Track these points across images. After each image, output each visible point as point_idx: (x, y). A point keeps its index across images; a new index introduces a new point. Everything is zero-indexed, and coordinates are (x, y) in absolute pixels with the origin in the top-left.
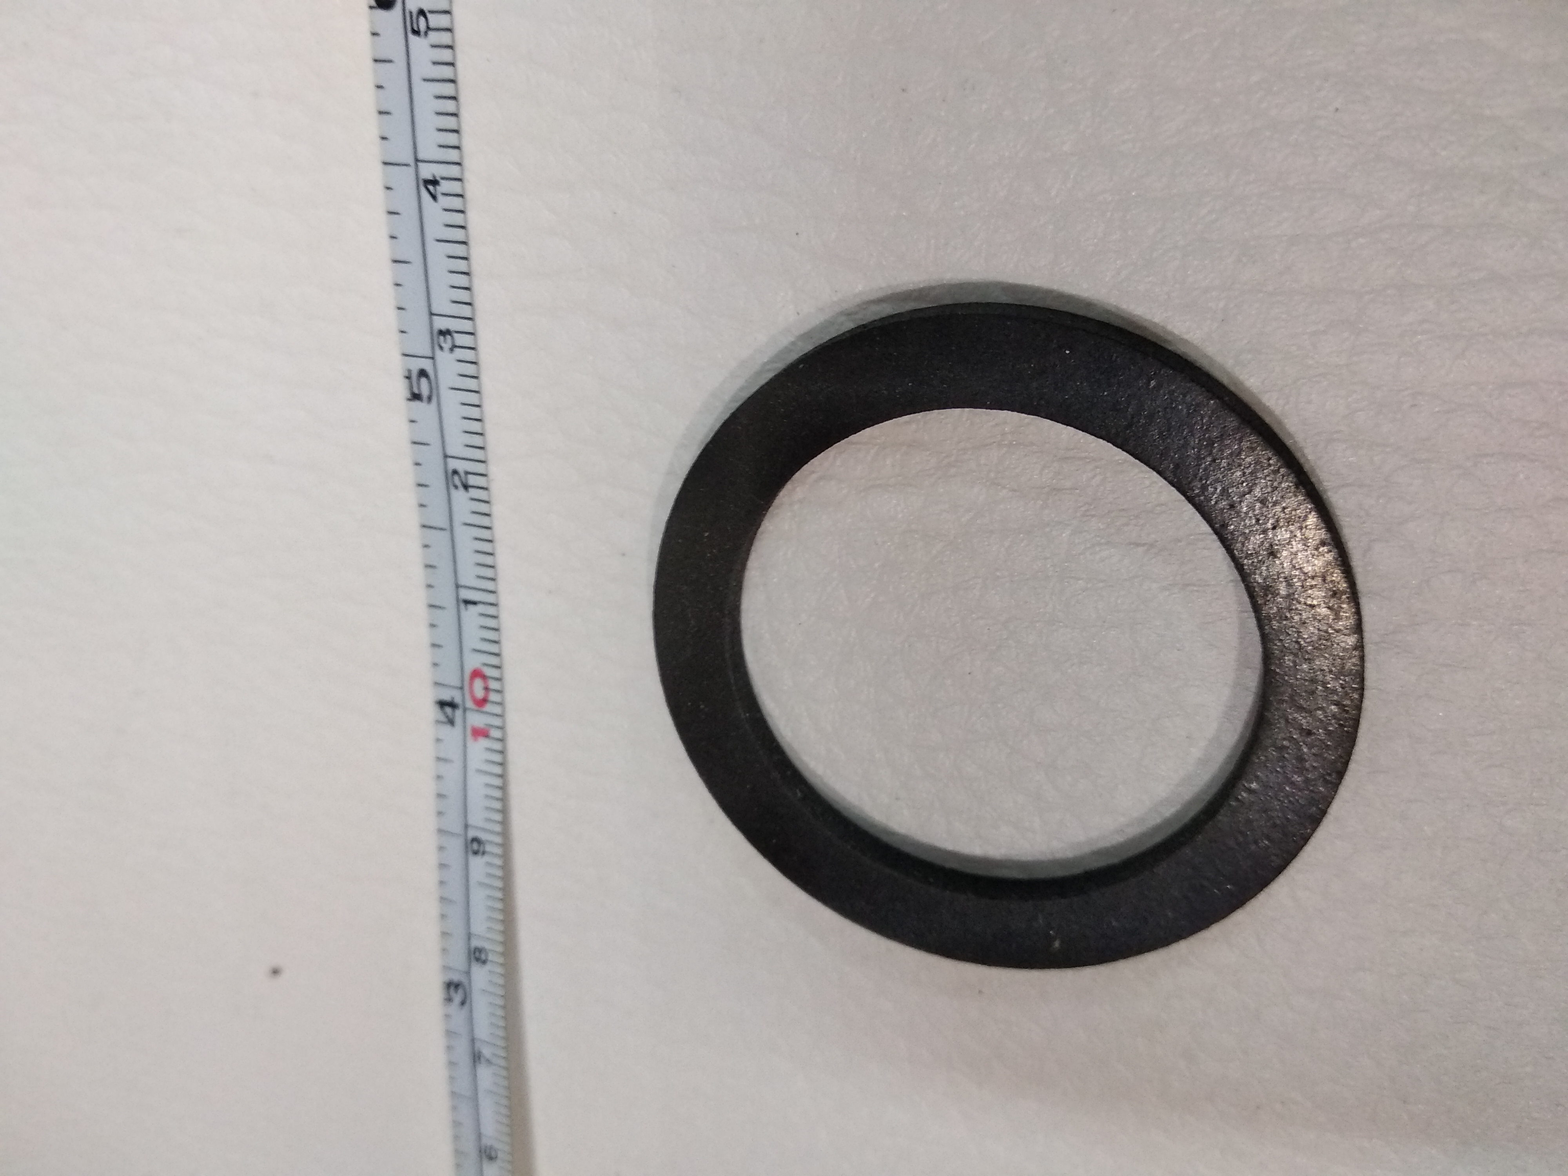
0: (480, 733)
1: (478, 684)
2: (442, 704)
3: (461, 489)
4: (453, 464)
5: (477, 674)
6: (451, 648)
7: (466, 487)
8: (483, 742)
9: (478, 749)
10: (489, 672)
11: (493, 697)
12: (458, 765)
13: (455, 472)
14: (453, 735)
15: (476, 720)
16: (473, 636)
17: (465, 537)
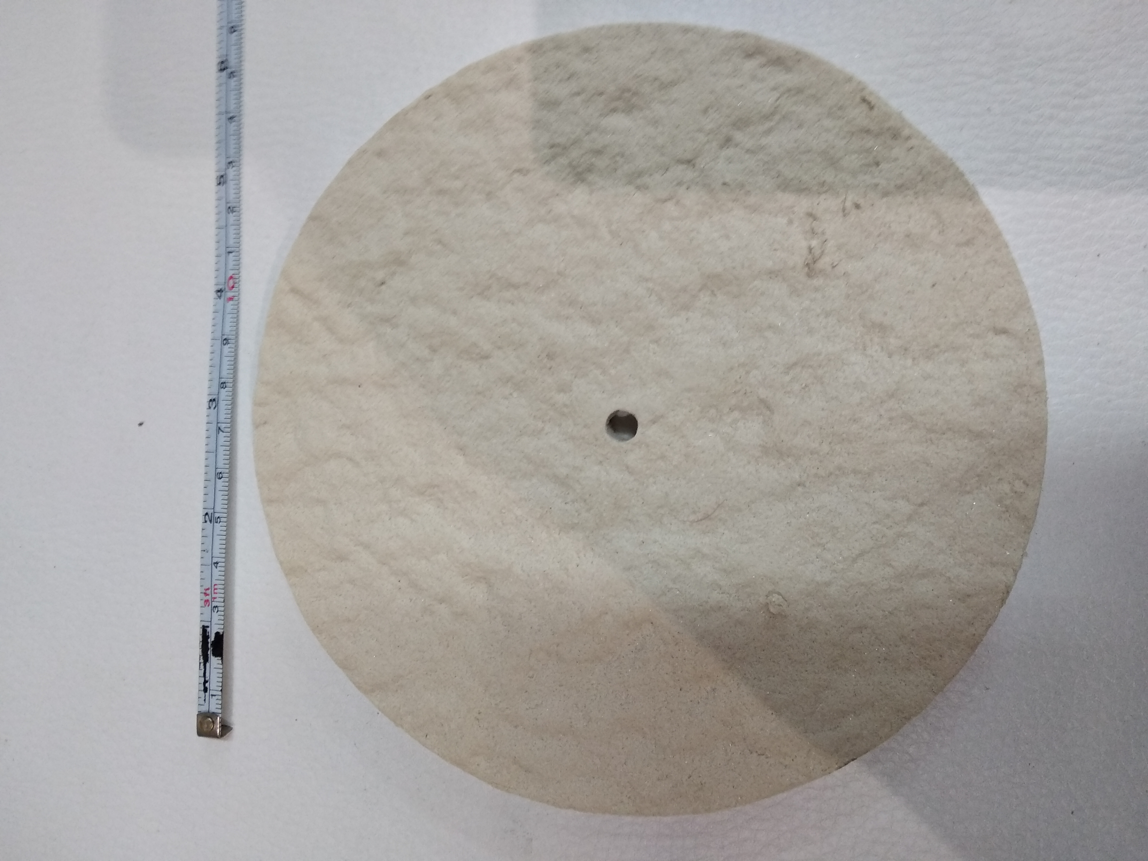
0: (231, 299)
1: (231, 282)
2: (219, 291)
3: (231, 214)
4: (229, 205)
5: (231, 278)
6: (223, 270)
7: (233, 212)
8: (231, 302)
9: (230, 305)
10: (234, 276)
11: (236, 285)
12: (221, 312)
13: (229, 208)
14: (221, 301)
15: (230, 294)
16: (231, 264)
17: (232, 231)
